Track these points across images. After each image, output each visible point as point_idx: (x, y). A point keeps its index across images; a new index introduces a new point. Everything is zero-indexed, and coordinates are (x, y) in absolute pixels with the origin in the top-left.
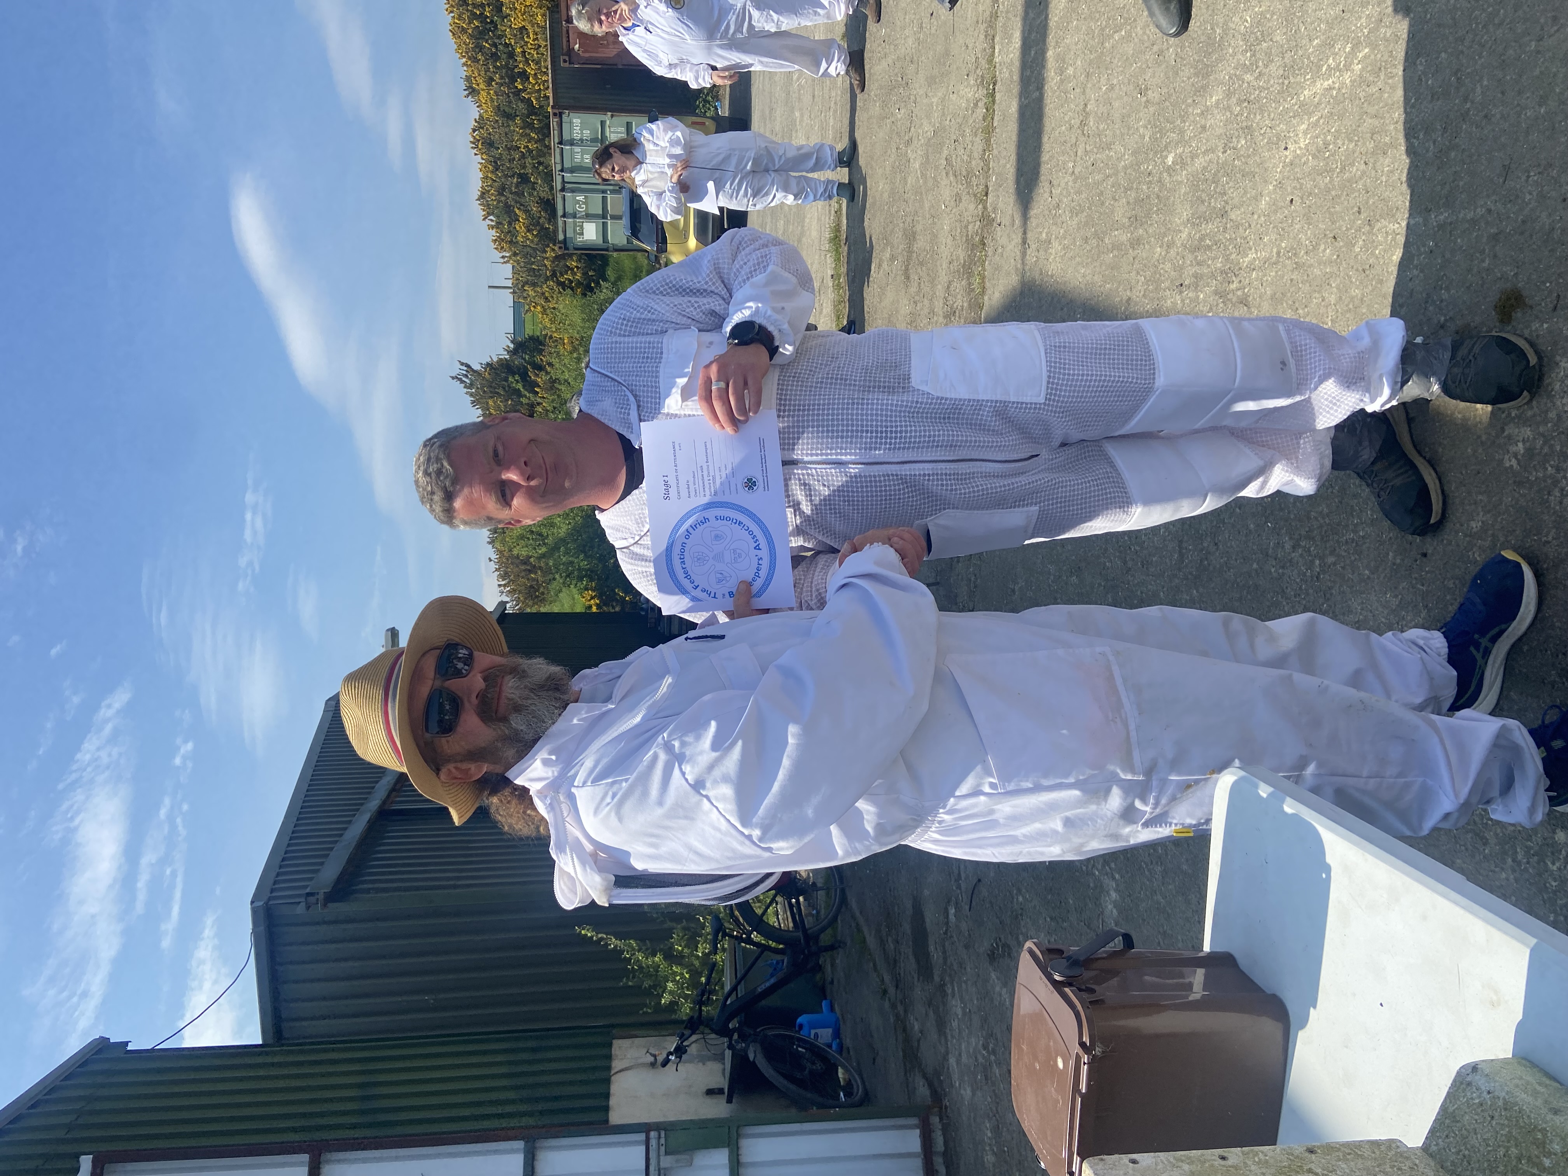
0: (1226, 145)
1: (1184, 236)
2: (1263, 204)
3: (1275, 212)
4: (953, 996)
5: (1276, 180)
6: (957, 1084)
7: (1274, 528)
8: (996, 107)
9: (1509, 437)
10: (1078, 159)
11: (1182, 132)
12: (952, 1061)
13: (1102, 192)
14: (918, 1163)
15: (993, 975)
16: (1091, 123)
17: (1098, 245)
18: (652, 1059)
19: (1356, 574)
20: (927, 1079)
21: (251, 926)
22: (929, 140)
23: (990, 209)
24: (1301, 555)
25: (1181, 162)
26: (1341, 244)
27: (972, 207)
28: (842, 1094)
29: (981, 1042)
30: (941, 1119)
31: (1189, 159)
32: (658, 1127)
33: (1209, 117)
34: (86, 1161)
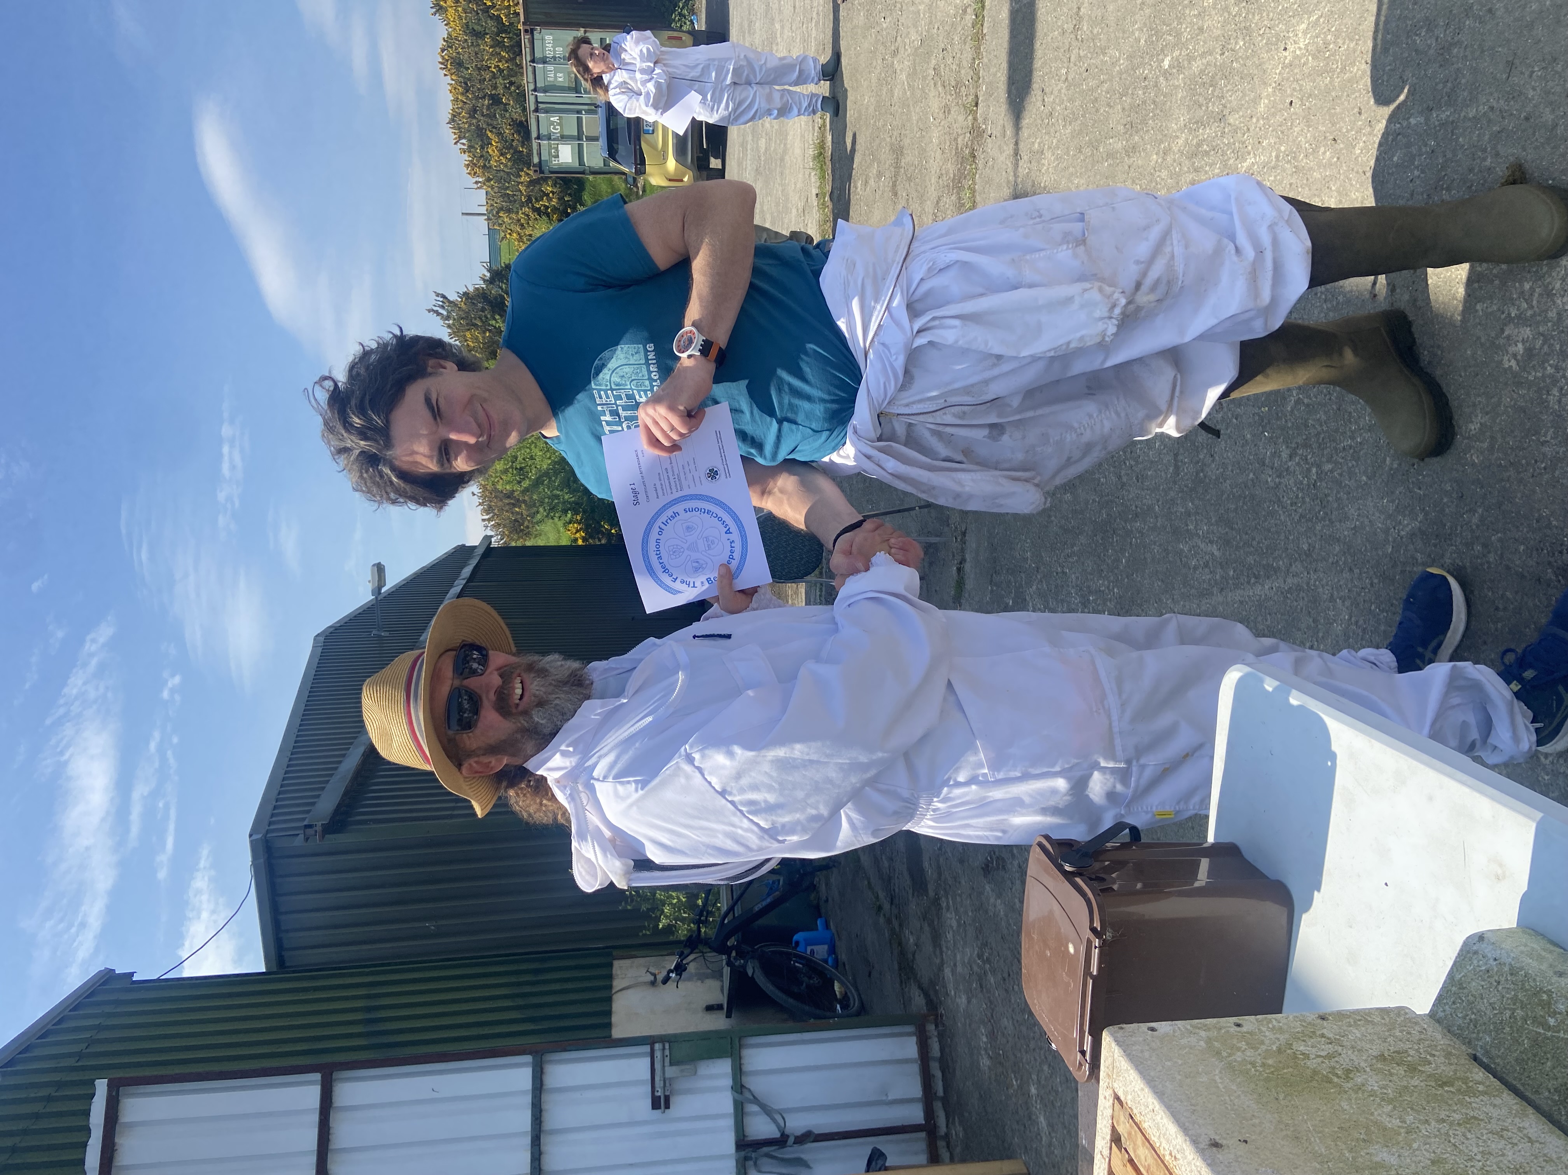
0: (1224, 46)
1: (1181, 142)
2: (1261, 108)
3: (1274, 115)
4: (948, 909)
5: (1275, 82)
6: (953, 993)
7: (1271, 438)
8: (985, 13)
9: (1508, 338)
10: (1072, 65)
11: (1178, 35)
12: (947, 972)
13: (1096, 99)
14: (915, 1068)
15: (987, 887)
16: (1085, 28)
17: (1092, 155)
18: (652, 978)
19: (1352, 481)
20: (922, 990)
21: (250, 859)
22: (916, 49)
23: (980, 120)
24: (1298, 464)
25: (1177, 65)
26: (1342, 146)
27: (961, 118)
28: (838, 1007)
29: (976, 952)
30: (937, 1026)
31: (1186, 63)
32: (662, 1039)
33: (1207, 18)
34: (101, 1085)
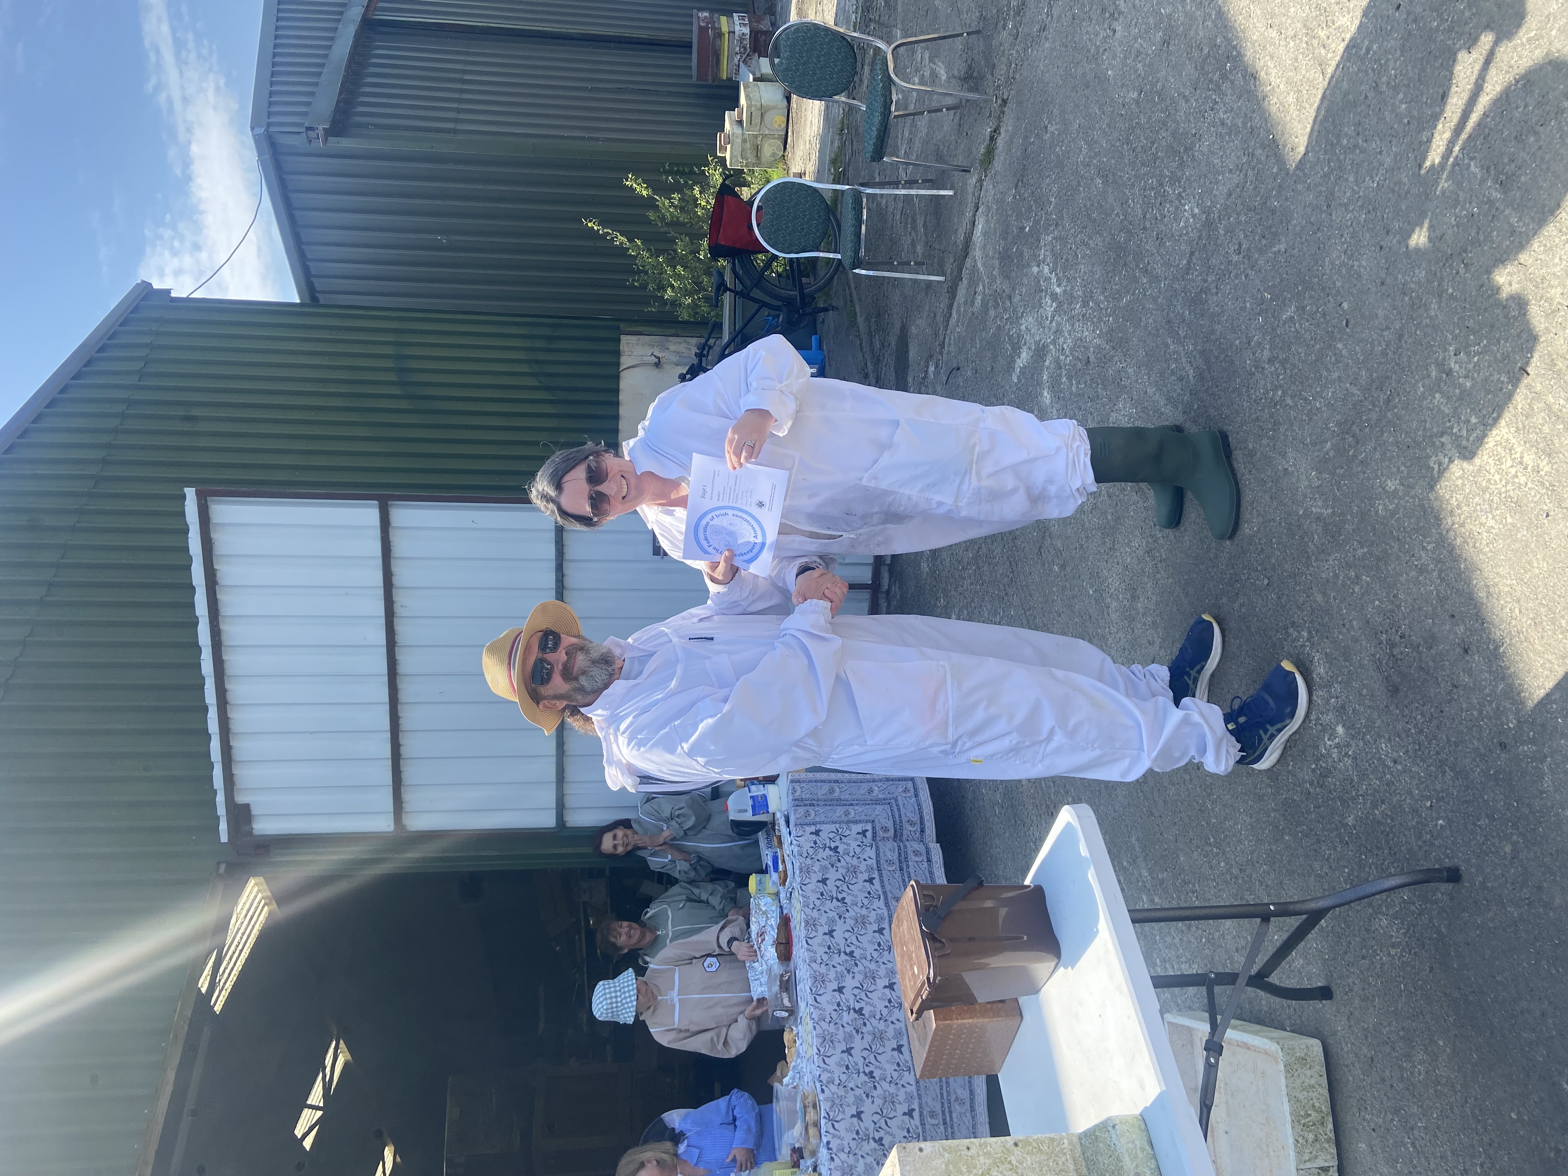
18: (656, 360)
34: (190, 493)
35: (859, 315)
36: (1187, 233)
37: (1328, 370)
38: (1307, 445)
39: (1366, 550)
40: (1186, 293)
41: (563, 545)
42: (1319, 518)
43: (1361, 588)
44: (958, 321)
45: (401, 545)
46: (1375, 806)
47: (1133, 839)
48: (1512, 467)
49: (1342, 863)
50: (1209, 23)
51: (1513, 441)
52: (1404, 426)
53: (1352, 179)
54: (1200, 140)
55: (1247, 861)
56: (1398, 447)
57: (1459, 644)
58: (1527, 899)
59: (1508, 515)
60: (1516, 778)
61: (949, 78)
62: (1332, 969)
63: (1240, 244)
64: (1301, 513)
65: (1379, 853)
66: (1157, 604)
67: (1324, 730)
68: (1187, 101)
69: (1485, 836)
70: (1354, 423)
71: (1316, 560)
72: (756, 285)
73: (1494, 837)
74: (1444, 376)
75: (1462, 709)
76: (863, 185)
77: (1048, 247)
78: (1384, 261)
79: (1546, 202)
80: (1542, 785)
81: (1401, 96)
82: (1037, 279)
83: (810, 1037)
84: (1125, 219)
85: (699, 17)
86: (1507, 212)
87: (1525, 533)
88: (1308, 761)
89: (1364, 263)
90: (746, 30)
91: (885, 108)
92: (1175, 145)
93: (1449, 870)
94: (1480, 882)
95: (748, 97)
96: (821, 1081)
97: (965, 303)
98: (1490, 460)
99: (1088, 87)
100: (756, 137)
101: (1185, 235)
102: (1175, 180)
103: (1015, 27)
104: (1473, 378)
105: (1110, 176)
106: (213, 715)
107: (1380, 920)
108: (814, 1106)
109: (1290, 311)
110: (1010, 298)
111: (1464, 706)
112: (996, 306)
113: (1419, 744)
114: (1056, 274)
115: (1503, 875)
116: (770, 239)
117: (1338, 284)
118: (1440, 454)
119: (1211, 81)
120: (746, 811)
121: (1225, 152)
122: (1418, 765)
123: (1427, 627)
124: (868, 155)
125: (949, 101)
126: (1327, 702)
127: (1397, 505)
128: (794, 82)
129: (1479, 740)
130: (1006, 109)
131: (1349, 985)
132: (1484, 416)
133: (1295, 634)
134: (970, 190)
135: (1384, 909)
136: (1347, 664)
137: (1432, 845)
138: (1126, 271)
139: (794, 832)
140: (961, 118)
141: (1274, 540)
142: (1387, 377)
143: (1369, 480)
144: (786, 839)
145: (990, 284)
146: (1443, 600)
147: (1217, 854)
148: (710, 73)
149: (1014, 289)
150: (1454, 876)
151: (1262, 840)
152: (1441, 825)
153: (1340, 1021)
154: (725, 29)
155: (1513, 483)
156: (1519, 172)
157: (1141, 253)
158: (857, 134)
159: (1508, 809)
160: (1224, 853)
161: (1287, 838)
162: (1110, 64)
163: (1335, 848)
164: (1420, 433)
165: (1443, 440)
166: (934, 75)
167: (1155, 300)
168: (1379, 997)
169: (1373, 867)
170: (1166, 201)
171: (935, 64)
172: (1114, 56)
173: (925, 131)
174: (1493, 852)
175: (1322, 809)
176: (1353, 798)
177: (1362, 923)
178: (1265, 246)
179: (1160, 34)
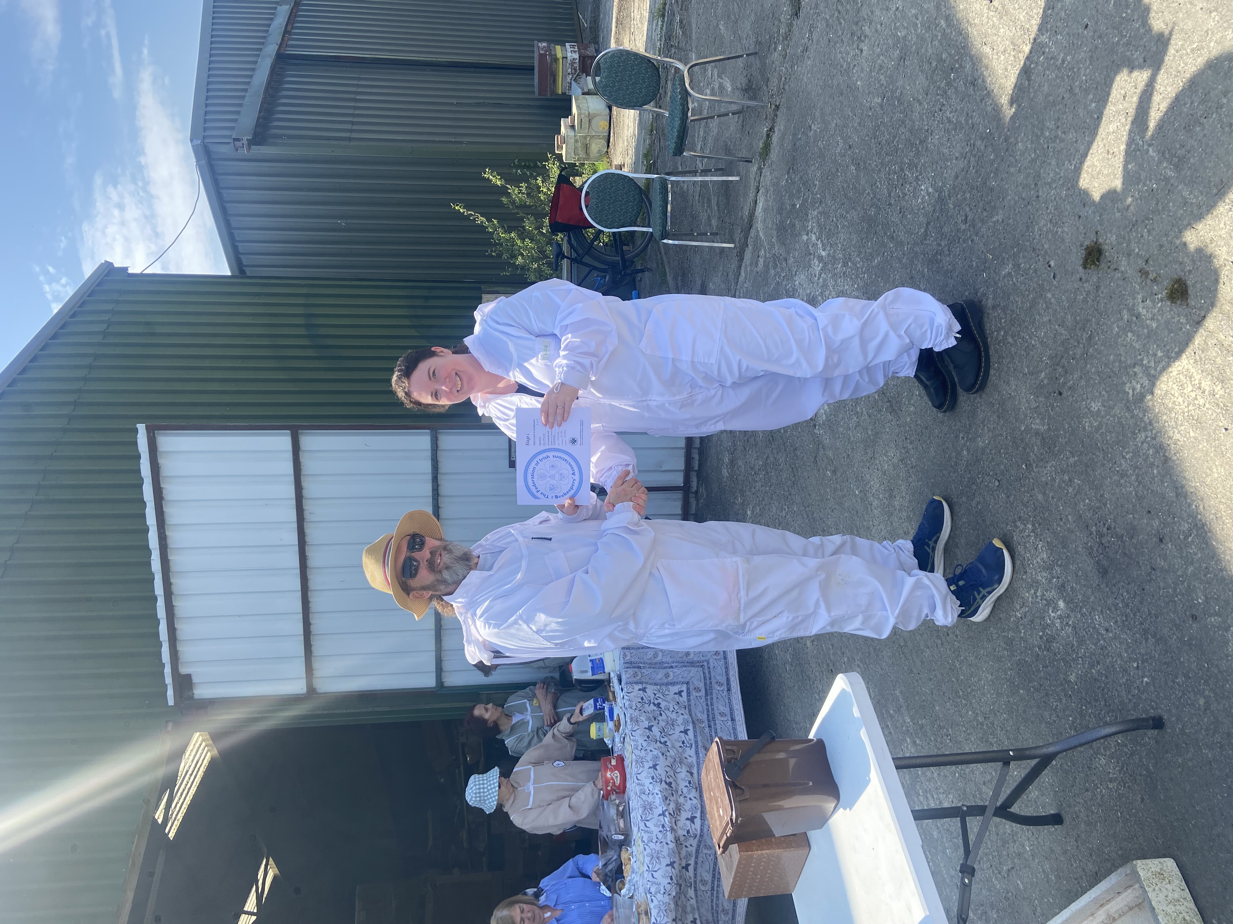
21: (195, 161)
34: (141, 428)
35: (668, 274)
36: (924, 207)
37: (1040, 314)
38: (1026, 374)
39: (1076, 458)
40: (924, 255)
41: (437, 462)
42: (1037, 433)
43: (1074, 489)
44: (746, 278)
45: (309, 465)
46: (1092, 666)
47: (897, 692)
48: (1192, 391)
49: (1067, 713)
50: (936, 43)
51: (1193, 370)
52: (1104, 359)
53: (1054, 162)
54: (931, 135)
55: (990, 710)
56: (1099, 376)
57: (1155, 535)
58: (1219, 743)
59: (1191, 430)
60: (1206, 644)
61: (733, 89)
62: (1062, 799)
63: (966, 217)
64: (1023, 429)
65: (1097, 705)
66: (910, 501)
67: (1048, 604)
68: (920, 104)
69: (1183, 691)
70: (1062, 357)
71: (1037, 466)
72: (587, 253)
73: (1189, 692)
74: (1135, 319)
75: (1159, 587)
76: (668, 174)
77: (814, 220)
78: (1082, 228)
79: (1212, 179)
80: (1227, 650)
81: (1091, 96)
82: (807, 244)
83: (641, 856)
84: (875, 197)
85: (539, 47)
86: (1180, 187)
87: (1205, 444)
88: (1036, 629)
89: (1066, 230)
90: (576, 56)
91: (683, 114)
92: (912, 138)
93: (1153, 718)
94: (1180, 729)
95: (578, 107)
96: (651, 893)
97: (751, 264)
98: (1174, 386)
99: (842, 94)
100: (585, 137)
101: (923, 209)
102: (912, 166)
103: (784, 49)
104: (1157, 320)
105: (862, 164)
106: (161, 604)
107: (1100, 759)
108: (646, 913)
109: (1008, 268)
110: (786, 260)
111: (1162, 584)
112: (775, 267)
113: (1126, 616)
114: (822, 241)
115: (1199, 723)
116: (596, 218)
117: (1046, 246)
118: (1133, 381)
119: (939, 88)
120: (586, 672)
121: (951, 144)
122: (1126, 633)
123: (1129, 521)
124: (671, 151)
125: (734, 108)
126: (1050, 581)
127: (1100, 423)
128: (612, 96)
129: (1174, 612)
130: (778, 113)
131: (1076, 813)
132: (1168, 350)
133: (1021, 527)
134: (752, 176)
135: (1102, 751)
136: (1065, 550)
137: (1141, 698)
138: (877, 238)
139: (625, 690)
140: (743, 120)
141: (1002, 451)
142: (1088, 321)
143: (1076, 403)
144: (619, 695)
145: (770, 249)
146: (1140, 498)
147: (966, 705)
148: (548, 89)
149: (788, 253)
150: (1158, 723)
151: (1002, 694)
152: (1147, 683)
153: (1070, 842)
154: (559, 55)
155: (1194, 405)
156: (1189, 155)
157: (888, 223)
158: (664, 134)
159: (1200, 669)
160: (971, 703)
161: (1022, 692)
162: (859, 76)
163: (1060, 700)
164: (1117, 364)
165: (1136, 370)
166: (722, 87)
167: (900, 260)
168: (1101, 823)
169: (1092, 716)
170: (906, 183)
171: (722, 79)
172: (862, 70)
173: (716, 131)
174: (1189, 705)
175: (1049, 668)
176: (1074, 660)
177: (1085, 762)
178: (986, 217)
179: (898, 52)
